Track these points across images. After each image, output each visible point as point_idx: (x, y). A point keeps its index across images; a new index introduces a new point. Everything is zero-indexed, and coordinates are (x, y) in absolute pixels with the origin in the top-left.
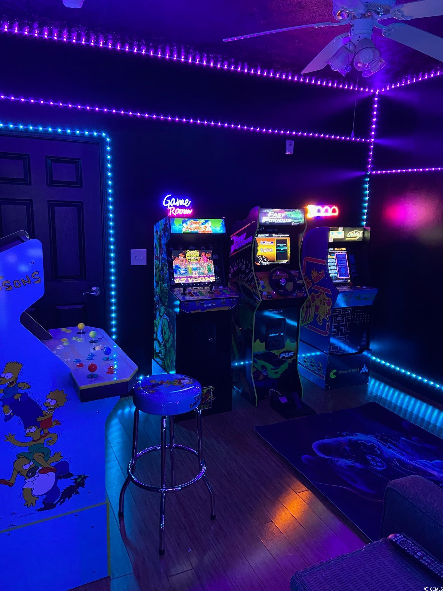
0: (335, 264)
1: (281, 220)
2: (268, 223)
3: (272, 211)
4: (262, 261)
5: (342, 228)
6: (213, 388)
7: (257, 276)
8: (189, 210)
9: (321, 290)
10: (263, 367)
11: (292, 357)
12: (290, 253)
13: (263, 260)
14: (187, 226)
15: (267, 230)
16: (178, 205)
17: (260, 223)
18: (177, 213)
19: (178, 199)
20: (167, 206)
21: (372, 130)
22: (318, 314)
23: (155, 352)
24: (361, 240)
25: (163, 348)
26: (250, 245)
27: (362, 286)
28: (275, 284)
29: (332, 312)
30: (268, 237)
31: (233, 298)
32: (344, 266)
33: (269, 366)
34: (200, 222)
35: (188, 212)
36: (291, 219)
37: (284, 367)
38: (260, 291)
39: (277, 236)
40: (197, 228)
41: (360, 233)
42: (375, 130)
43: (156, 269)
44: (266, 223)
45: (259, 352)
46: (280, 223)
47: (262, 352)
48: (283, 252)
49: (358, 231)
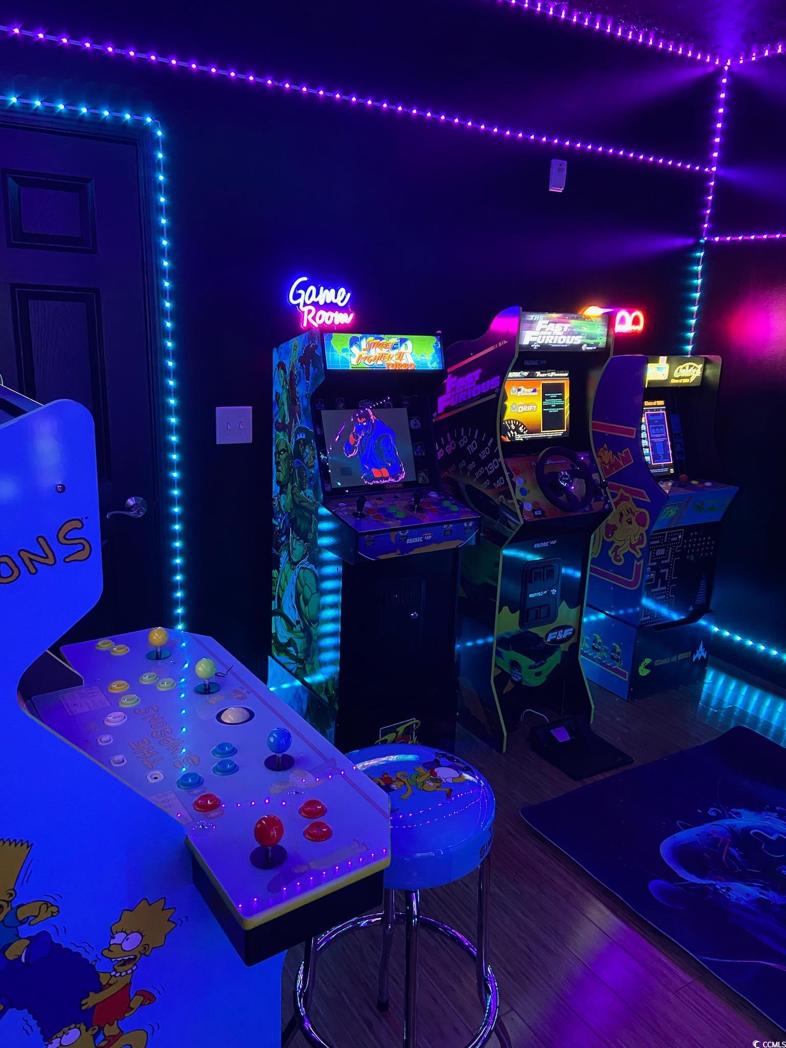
0: (646, 434)
1: (562, 340)
2: (535, 346)
3: (544, 319)
4: (515, 433)
5: (666, 357)
6: (417, 721)
7: (509, 467)
8: (346, 315)
9: (622, 491)
10: (515, 664)
11: (569, 638)
12: (570, 414)
13: (517, 430)
14: (361, 353)
15: (525, 362)
16: (322, 303)
17: (521, 347)
18: (321, 322)
19: (322, 288)
20: (298, 305)
21: (713, 148)
22: (613, 542)
23: (277, 641)
24: (699, 384)
25: (301, 634)
26: (494, 396)
27: (702, 482)
28: (548, 485)
29: (649, 540)
30: (528, 377)
31: (468, 521)
32: (662, 440)
33: (525, 661)
34: (389, 342)
35: (344, 319)
36: (581, 337)
37: (554, 660)
38: (518, 501)
39: (545, 375)
40: (382, 357)
41: (697, 369)
42: (721, 148)
43: (278, 453)
44: (532, 346)
45: (508, 633)
46: (559, 346)
47: (514, 634)
48: (556, 410)
49: (695, 365)
